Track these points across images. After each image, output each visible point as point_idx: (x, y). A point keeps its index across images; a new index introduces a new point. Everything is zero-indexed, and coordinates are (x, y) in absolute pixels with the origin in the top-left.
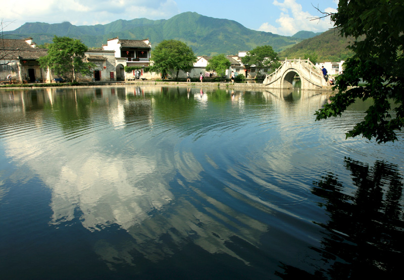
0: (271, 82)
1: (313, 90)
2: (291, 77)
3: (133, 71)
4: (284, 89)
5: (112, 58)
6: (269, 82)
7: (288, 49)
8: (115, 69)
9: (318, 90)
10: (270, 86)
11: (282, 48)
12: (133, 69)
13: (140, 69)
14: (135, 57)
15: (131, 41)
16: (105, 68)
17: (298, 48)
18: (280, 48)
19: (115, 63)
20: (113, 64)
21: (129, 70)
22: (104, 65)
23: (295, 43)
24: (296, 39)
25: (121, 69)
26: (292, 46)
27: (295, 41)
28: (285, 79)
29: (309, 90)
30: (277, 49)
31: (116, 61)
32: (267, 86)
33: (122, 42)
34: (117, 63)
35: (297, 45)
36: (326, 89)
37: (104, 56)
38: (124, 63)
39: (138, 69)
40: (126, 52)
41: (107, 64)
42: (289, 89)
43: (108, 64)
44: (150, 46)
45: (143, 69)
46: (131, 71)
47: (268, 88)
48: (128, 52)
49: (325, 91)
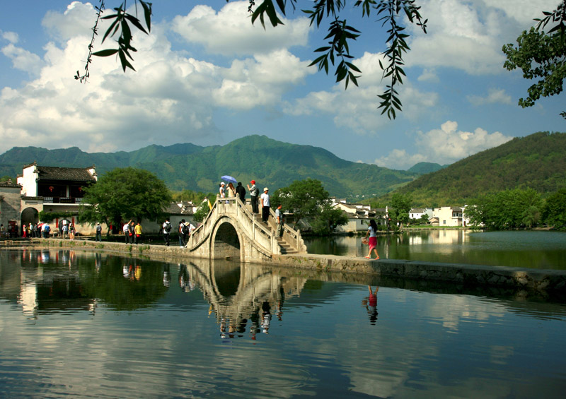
0: (198, 244)
1: (258, 264)
2: (227, 235)
3: (55, 220)
4: (215, 259)
5: (13, 197)
6: (195, 245)
7: (400, 188)
8: (20, 217)
9: (266, 265)
10: (197, 253)
11: (392, 186)
12: (57, 217)
13: (69, 216)
14: (68, 195)
15: (64, 170)
17: (414, 187)
18: (390, 187)
19: (20, 205)
20: (16, 207)
21: (47, 219)
23: (412, 179)
24: (413, 174)
25: (30, 216)
26: (406, 184)
27: (412, 177)
28: (218, 237)
29: (252, 263)
30: (387, 189)
31: (23, 202)
32: (192, 254)
33: (40, 171)
34: (24, 206)
35: (413, 183)
36: (278, 261)
38: (39, 207)
39: (65, 217)
40: (46, 187)
41: (3, 207)
42: (228, 259)
43: (6, 207)
44: (96, 178)
45: (75, 217)
46: (52, 220)
47: (194, 258)
48: (51, 188)
49: (277, 266)
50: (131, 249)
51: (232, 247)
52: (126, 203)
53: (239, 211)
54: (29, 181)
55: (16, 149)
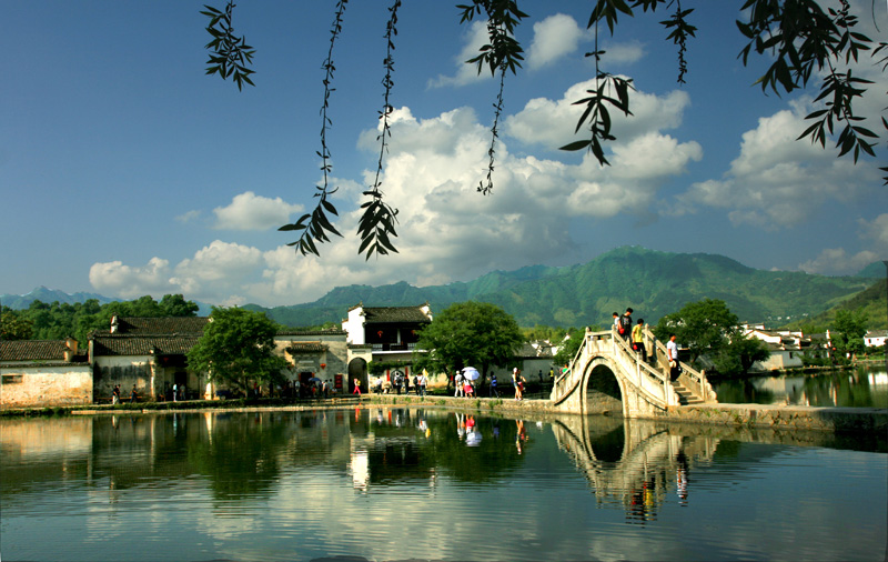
0: (565, 395)
1: (648, 419)
2: (603, 381)
3: (385, 372)
4: (589, 415)
5: (339, 347)
6: (560, 397)
7: (844, 303)
8: (347, 369)
9: (660, 420)
10: (563, 407)
11: (832, 301)
12: (388, 367)
13: (401, 366)
14: (399, 341)
15: (393, 309)
16: (323, 367)
17: (867, 298)
18: (828, 303)
19: (346, 355)
20: (342, 358)
21: (377, 371)
22: (323, 360)
23: (863, 288)
24: (864, 280)
25: (358, 369)
26: (853, 295)
27: (863, 285)
28: (590, 386)
29: (639, 419)
30: (823, 305)
31: (350, 352)
32: (557, 409)
33: (368, 313)
34: (351, 356)
35: (865, 293)
36: (676, 415)
37: (324, 343)
38: (368, 357)
39: (397, 366)
40: (374, 333)
41: (328, 360)
42: (606, 414)
43: (332, 358)
44: (431, 317)
45: (409, 367)
46: (382, 372)
47: (560, 413)
48: (380, 333)
49: (675, 421)
50: (479, 405)
51: (610, 398)
52: (468, 347)
53: (619, 350)
54: (355, 326)
55: (338, 290)
